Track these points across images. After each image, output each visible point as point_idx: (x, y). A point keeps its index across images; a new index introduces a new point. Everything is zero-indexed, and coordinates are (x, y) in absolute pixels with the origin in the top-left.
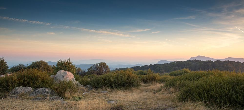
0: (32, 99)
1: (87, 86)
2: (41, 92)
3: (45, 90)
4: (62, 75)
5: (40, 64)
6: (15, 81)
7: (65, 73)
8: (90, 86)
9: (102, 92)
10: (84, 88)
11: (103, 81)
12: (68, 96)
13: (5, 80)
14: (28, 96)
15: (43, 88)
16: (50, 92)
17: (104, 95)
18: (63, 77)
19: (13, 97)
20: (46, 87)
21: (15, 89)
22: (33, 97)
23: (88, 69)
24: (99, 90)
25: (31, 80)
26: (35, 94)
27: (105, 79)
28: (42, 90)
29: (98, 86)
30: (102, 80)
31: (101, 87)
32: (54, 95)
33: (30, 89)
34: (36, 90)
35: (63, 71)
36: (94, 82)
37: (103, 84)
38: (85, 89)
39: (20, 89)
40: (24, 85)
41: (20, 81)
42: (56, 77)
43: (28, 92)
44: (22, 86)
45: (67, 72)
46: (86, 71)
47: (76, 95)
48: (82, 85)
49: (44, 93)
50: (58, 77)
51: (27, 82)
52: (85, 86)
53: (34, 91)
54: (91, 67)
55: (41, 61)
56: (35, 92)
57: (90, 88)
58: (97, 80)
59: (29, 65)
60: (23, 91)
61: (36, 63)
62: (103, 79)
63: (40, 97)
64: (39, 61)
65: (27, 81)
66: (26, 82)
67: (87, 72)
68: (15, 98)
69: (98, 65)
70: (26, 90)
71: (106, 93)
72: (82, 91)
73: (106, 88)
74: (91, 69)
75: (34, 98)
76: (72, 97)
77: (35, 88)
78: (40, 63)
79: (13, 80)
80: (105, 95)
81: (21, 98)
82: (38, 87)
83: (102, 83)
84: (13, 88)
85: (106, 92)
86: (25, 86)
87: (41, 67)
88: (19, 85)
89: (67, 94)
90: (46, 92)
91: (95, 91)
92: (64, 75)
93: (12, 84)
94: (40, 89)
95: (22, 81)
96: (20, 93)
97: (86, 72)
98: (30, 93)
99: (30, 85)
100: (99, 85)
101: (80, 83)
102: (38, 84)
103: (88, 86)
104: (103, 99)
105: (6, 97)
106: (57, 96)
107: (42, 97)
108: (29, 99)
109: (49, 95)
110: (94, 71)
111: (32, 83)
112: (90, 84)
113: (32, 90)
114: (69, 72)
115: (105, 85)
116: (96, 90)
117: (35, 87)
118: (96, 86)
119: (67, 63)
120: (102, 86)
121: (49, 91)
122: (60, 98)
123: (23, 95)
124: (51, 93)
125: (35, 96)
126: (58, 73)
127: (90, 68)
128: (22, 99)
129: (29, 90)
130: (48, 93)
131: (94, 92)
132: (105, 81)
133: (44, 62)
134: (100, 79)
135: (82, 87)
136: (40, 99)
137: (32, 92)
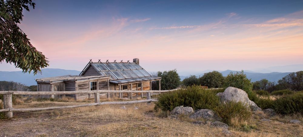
0: (191, 122)
1: (267, 110)
2: (203, 114)
3: (207, 112)
4: (231, 93)
5: (213, 76)
6: (176, 100)
7: (236, 91)
8: (273, 110)
9: (291, 121)
10: (262, 112)
11: (294, 104)
12: (235, 123)
13: (167, 98)
14: (188, 118)
15: (205, 110)
16: (212, 116)
17: (293, 126)
18: (233, 95)
19: (174, 117)
20: (209, 109)
21: (175, 108)
22: (193, 119)
23: (280, 81)
24: (287, 118)
25: (193, 98)
26: (195, 116)
27: (297, 102)
28: (203, 112)
29: (285, 112)
30: (292, 103)
31: (290, 113)
32: (217, 120)
33: (190, 109)
34: (197, 111)
35: (233, 88)
36: (279, 104)
37: (293, 109)
38: (264, 115)
39: (181, 109)
40: (185, 105)
41: (181, 100)
42: (223, 96)
43: (189, 113)
44: (183, 106)
45: (237, 89)
46: (276, 83)
47: (246, 123)
48: (260, 107)
49: (206, 115)
50: (226, 96)
51: (189, 102)
52: (264, 108)
53: (196, 112)
54: (284, 79)
55: (214, 72)
56: (196, 114)
57: (272, 112)
58: (283, 102)
59: (201, 77)
60: (183, 112)
61: (208, 74)
62: (293, 100)
63: (200, 121)
64: (211, 71)
65: (188, 99)
66: (187, 102)
67: (277, 86)
68: (175, 119)
69: (296, 75)
70: (187, 110)
71: (296, 124)
72: (258, 117)
73: (298, 116)
74: (283, 81)
75: (194, 121)
76: (240, 125)
77: (197, 109)
78: (213, 74)
79: (174, 99)
80: (293, 128)
81: (181, 119)
82: (200, 108)
83: (292, 107)
84: (175, 107)
85: (297, 122)
86: (187, 106)
87: (214, 78)
88: (180, 104)
89: (234, 120)
90: (208, 114)
91: (279, 119)
92: (233, 93)
93: (173, 103)
94: (202, 110)
95: (183, 100)
96: (180, 113)
97: (275, 85)
98: (191, 115)
99: (192, 105)
100: (286, 109)
101: (257, 104)
102: (200, 104)
103: (269, 110)
104: (288, 133)
105: (167, 117)
106: (221, 121)
107: (203, 121)
108: (188, 121)
109: (211, 119)
110: (289, 84)
111: (193, 103)
112: (273, 107)
113: (193, 111)
114: (241, 90)
115: (297, 111)
116: (281, 118)
117: (196, 107)
118: (282, 111)
119: (240, 77)
120: (292, 112)
121: (211, 114)
122: (224, 125)
123: (183, 116)
124: (214, 117)
125: (195, 118)
126: (226, 90)
127: (282, 79)
128: (181, 121)
129: (189, 111)
130: (209, 116)
131: (277, 120)
132: (297, 104)
133: (217, 73)
134: (288, 100)
135: (259, 111)
136: (200, 123)
137: (193, 114)
